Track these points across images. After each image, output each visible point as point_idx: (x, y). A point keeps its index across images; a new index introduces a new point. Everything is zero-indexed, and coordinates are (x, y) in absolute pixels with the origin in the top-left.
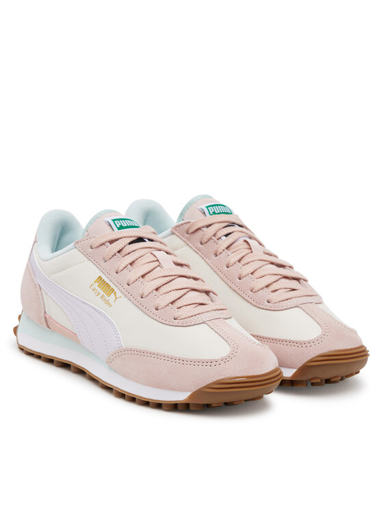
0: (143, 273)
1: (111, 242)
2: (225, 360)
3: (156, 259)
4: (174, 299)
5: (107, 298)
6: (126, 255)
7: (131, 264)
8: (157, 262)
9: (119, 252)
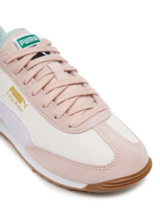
0: (43, 86)
1: (19, 59)
2: (111, 165)
3: (51, 72)
4: (68, 108)
5: (19, 105)
6: (30, 69)
7: (34, 77)
8: (53, 74)
9: (25, 67)
